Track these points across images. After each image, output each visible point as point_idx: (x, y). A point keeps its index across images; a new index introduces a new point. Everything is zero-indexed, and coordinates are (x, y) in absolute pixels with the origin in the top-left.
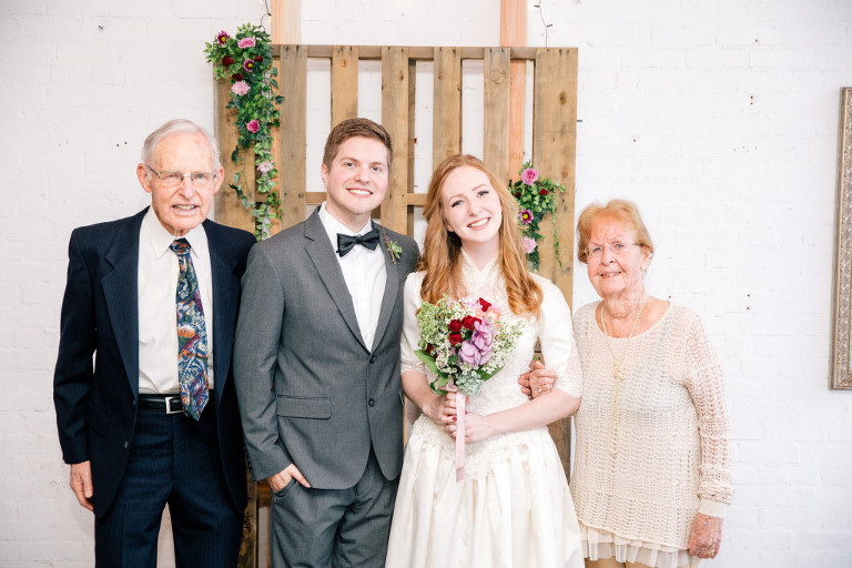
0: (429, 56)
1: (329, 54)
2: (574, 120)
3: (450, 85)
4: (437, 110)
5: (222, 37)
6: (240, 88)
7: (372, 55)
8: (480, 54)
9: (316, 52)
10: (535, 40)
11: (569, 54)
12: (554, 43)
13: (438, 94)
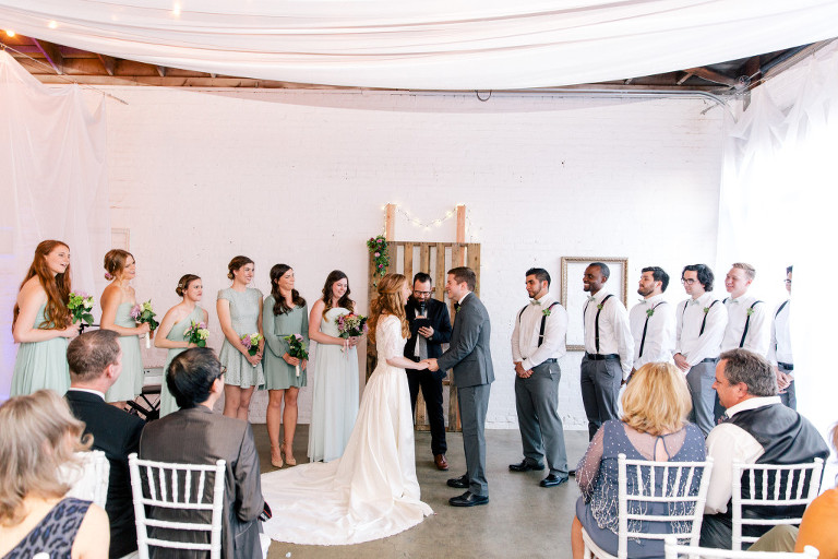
0: (435, 245)
1: (404, 244)
2: (479, 266)
3: (441, 254)
4: (438, 262)
5: (372, 239)
6: (377, 255)
7: (418, 244)
8: (451, 245)
9: (400, 243)
10: (467, 241)
11: (478, 245)
12: (474, 242)
13: (437, 256)
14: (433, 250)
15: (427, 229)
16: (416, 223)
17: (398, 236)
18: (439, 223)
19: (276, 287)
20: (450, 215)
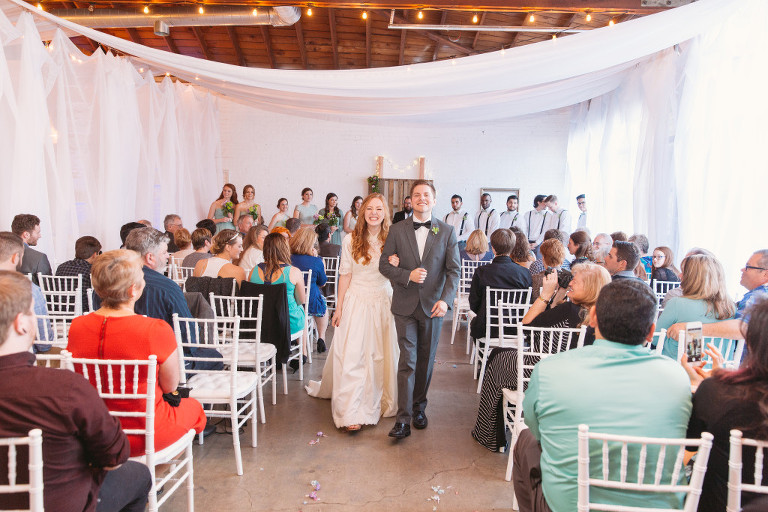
5: (370, 177)
6: (373, 186)
7: (397, 180)
9: (386, 180)
14: (406, 183)
15: (403, 171)
16: (396, 167)
17: (386, 175)
18: (409, 167)
19: (327, 204)
20: (416, 162)
